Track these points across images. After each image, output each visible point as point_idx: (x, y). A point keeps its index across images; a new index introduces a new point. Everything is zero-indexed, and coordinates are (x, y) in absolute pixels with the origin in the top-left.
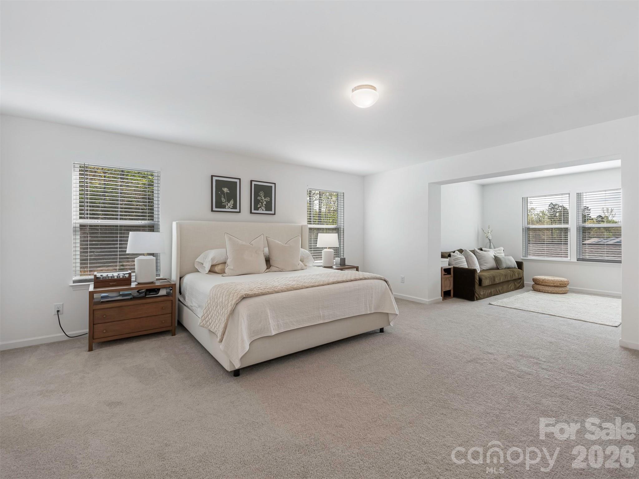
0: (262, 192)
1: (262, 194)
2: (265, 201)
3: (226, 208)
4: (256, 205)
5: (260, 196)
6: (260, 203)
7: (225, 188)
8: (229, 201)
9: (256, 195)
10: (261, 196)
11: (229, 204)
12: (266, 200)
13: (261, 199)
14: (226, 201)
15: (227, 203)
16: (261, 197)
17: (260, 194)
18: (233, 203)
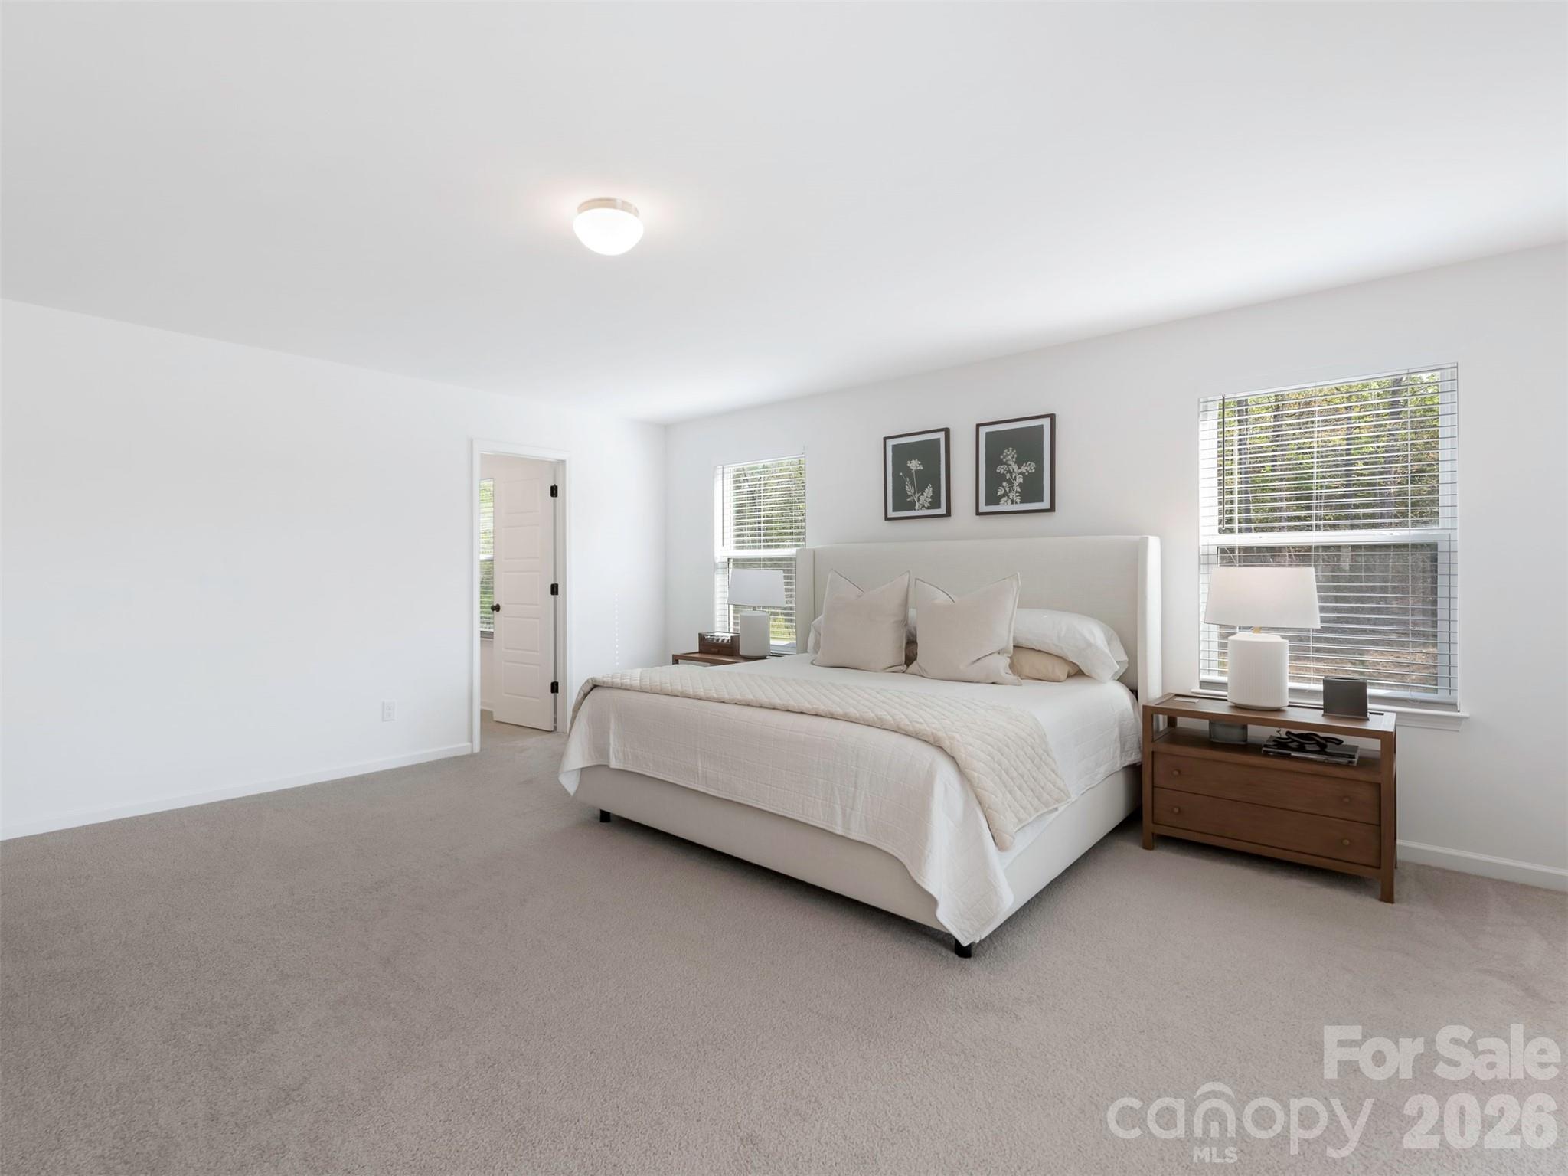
0: (1011, 449)
1: (1010, 455)
2: (1021, 473)
3: (916, 508)
4: (993, 488)
5: (1005, 463)
6: (1004, 484)
7: (913, 461)
8: (921, 490)
9: (993, 460)
10: (1009, 462)
11: (922, 498)
12: (1023, 469)
13: (1009, 471)
14: (915, 493)
15: (917, 495)
16: (1009, 465)
17: (1005, 457)
18: (931, 494)
